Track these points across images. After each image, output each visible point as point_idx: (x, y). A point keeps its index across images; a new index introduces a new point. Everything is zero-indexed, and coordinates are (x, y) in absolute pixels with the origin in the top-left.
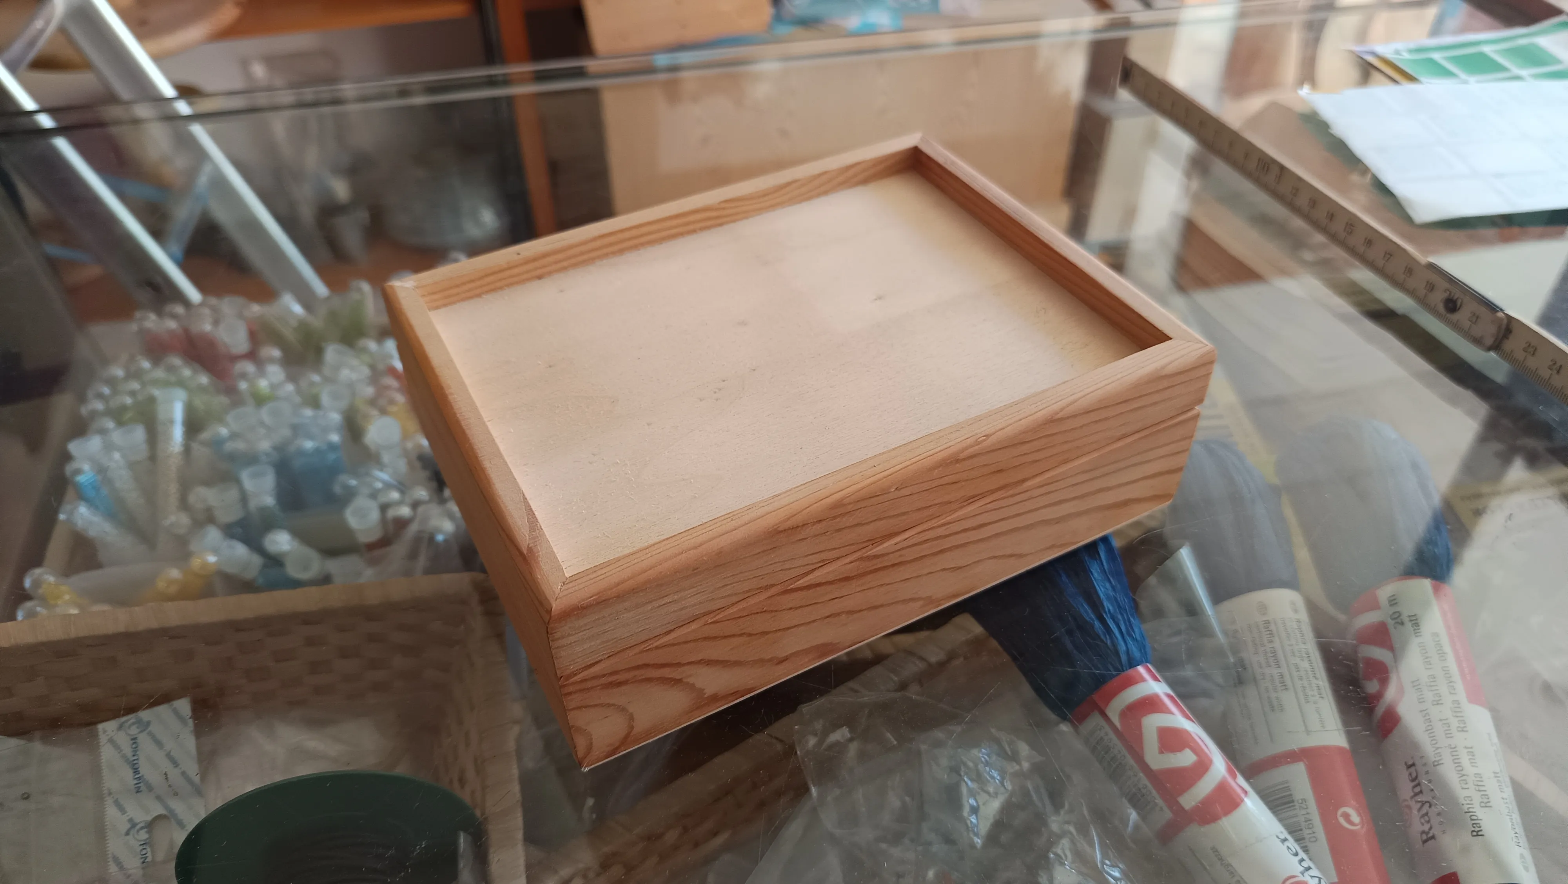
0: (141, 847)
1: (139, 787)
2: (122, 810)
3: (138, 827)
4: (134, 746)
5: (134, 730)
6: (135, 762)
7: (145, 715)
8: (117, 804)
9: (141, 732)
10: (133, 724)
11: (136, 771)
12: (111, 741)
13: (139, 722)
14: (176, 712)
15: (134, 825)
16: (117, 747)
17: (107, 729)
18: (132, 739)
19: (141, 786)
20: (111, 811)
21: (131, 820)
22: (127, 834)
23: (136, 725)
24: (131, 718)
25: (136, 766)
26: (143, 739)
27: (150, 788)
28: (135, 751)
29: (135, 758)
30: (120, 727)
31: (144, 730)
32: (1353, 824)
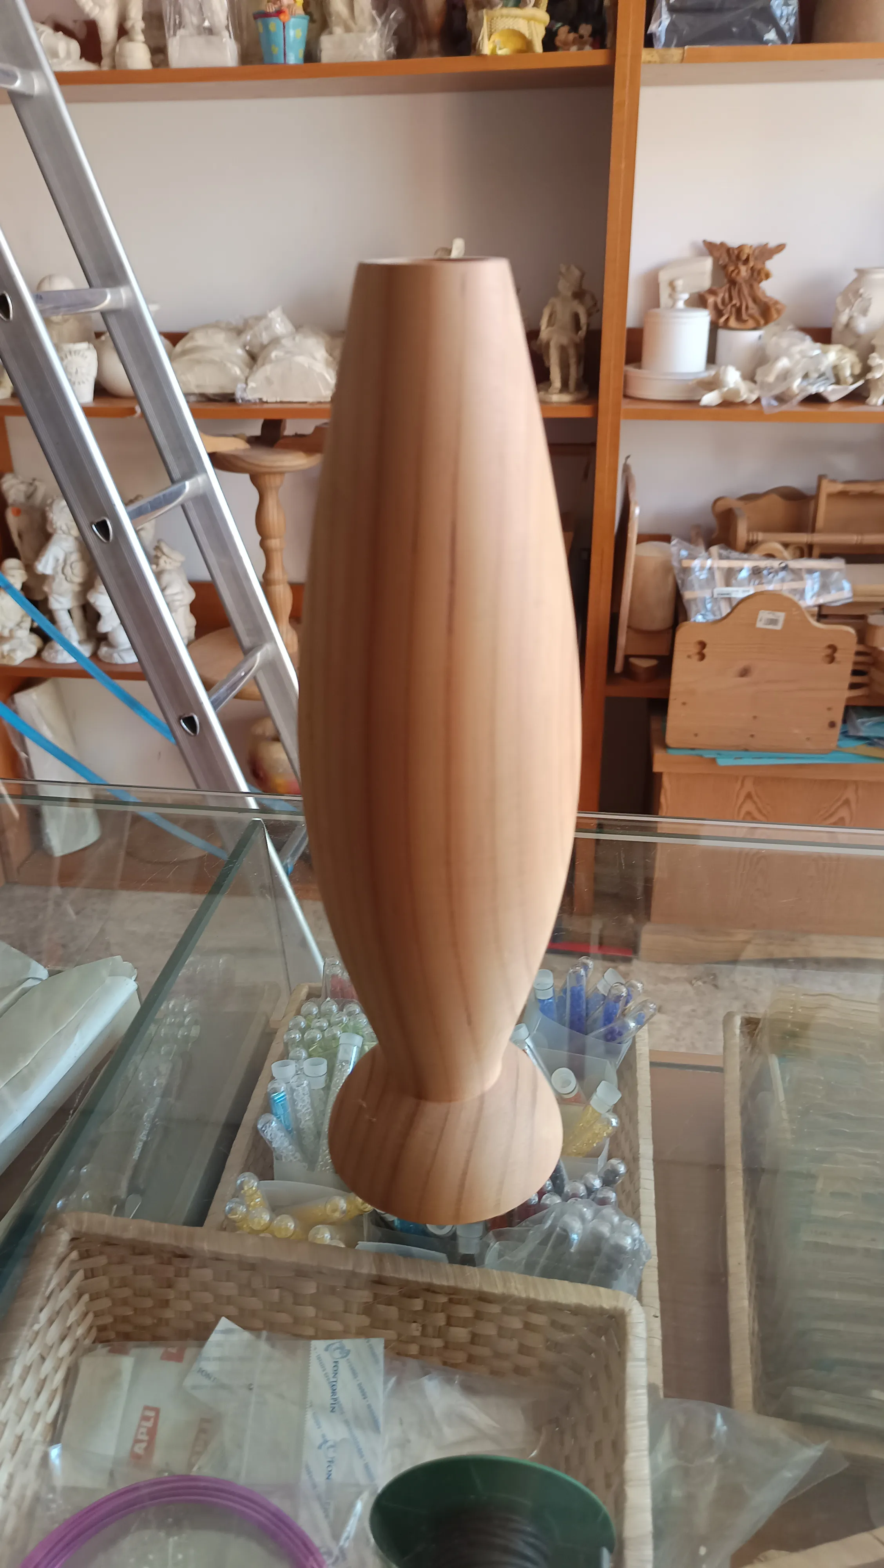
0: (329, 1464)
1: (334, 1408)
2: (319, 1426)
3: (329, 1444)
4: (335, 1369)
5: (337, 1354)
6: (334, 1383)
7: (348, 1343)
8: (315, 1415)
9: (342, 1357)
10: (338, 1348)
11: (334, 1392)
12: (319, 1358)
13: (342, 1348)
14: (371, 1348)
15: (326, 1441)
16: (322, 1365)
17: (319, 1346)
18: (335, 1362)
19: (335, 1407)
20: (310, 1422)
21: (323, 1436)
22: (320, 1447)
23: (339, 1350)
24: (336, 1343)
25: (334, 1388)
26: (343, 1365)
27: (342, 1412)
28: (336, 1373)
29: (335, 1380)
30: (326, 1349)
31: (345, 1357)
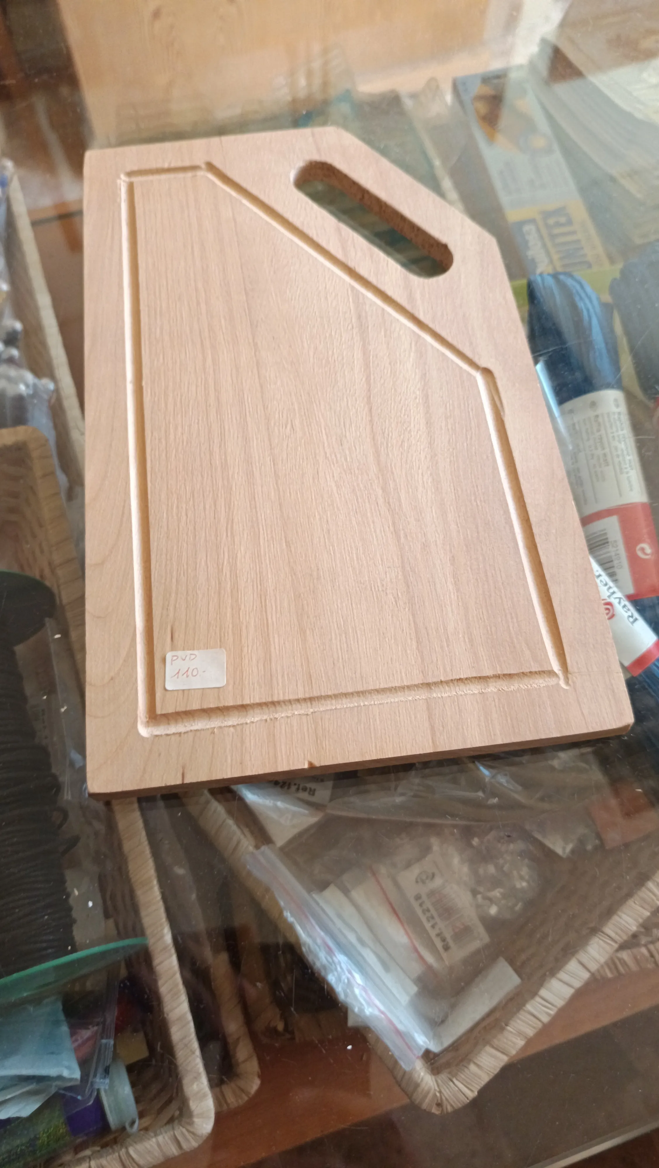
32: (646, 554)
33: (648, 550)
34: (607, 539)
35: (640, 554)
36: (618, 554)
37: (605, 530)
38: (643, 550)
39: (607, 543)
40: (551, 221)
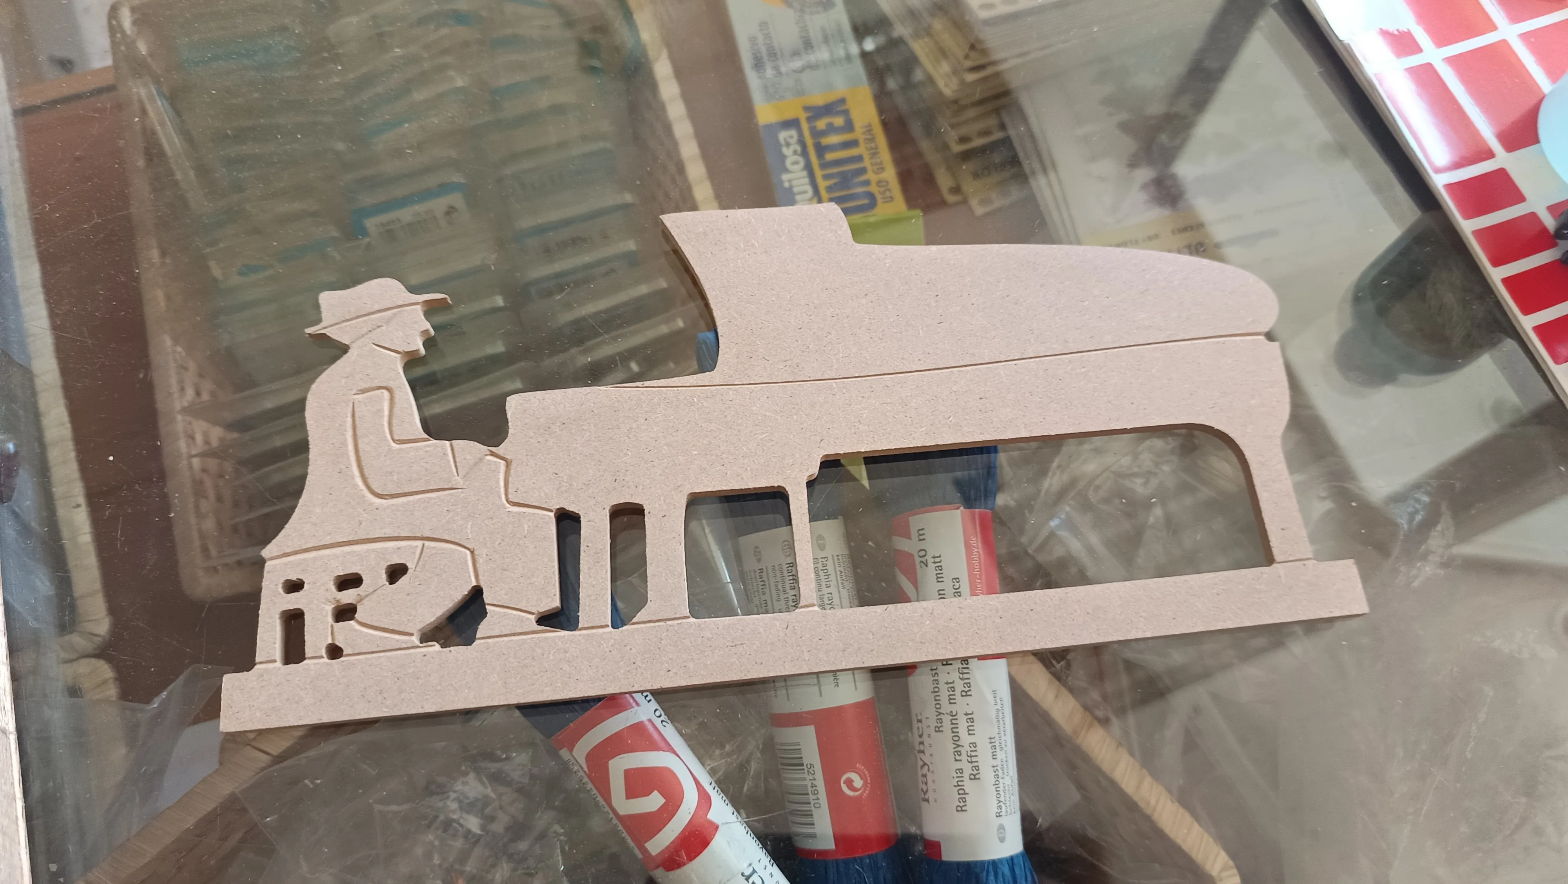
32: (854, 790)
33: (858, 783)
34: (801, 758)
35: (844, 787)
36: (816, 786)
37: (798, 744)
38: (849, 782)
39: (802, 765)
40: (821, 124)
